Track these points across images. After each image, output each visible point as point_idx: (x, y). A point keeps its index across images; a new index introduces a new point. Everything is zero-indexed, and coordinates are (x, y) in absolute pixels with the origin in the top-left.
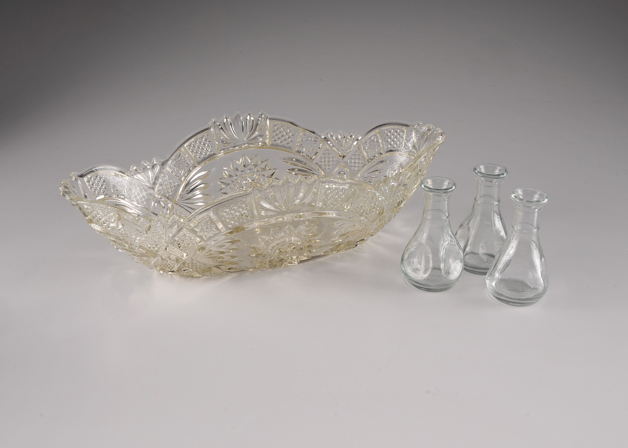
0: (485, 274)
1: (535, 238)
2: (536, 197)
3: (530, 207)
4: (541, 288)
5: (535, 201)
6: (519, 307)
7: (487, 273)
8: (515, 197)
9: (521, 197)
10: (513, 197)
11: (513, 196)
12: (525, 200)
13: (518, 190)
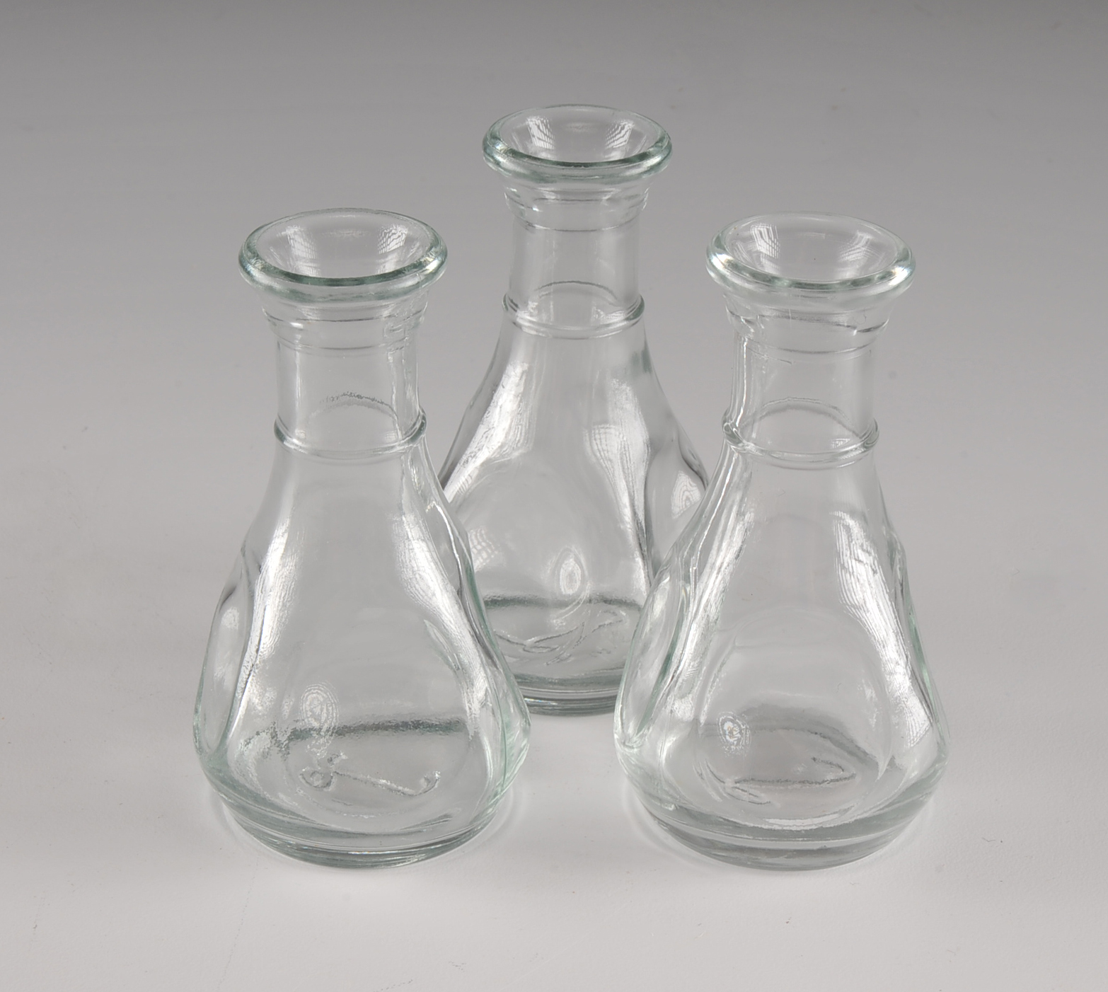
0: (605, 706)
1: (848, 490)
2: (852, 263)
3: (820, 318)
4: (913, 769)
5: (844, 283)
6: (796, 873)
7: (614, 698)
8: (734, 266)
9: (769, 269)
10: (720, 267)
11: (720, 261)
12: (786, 283)
13: (748, 228)
